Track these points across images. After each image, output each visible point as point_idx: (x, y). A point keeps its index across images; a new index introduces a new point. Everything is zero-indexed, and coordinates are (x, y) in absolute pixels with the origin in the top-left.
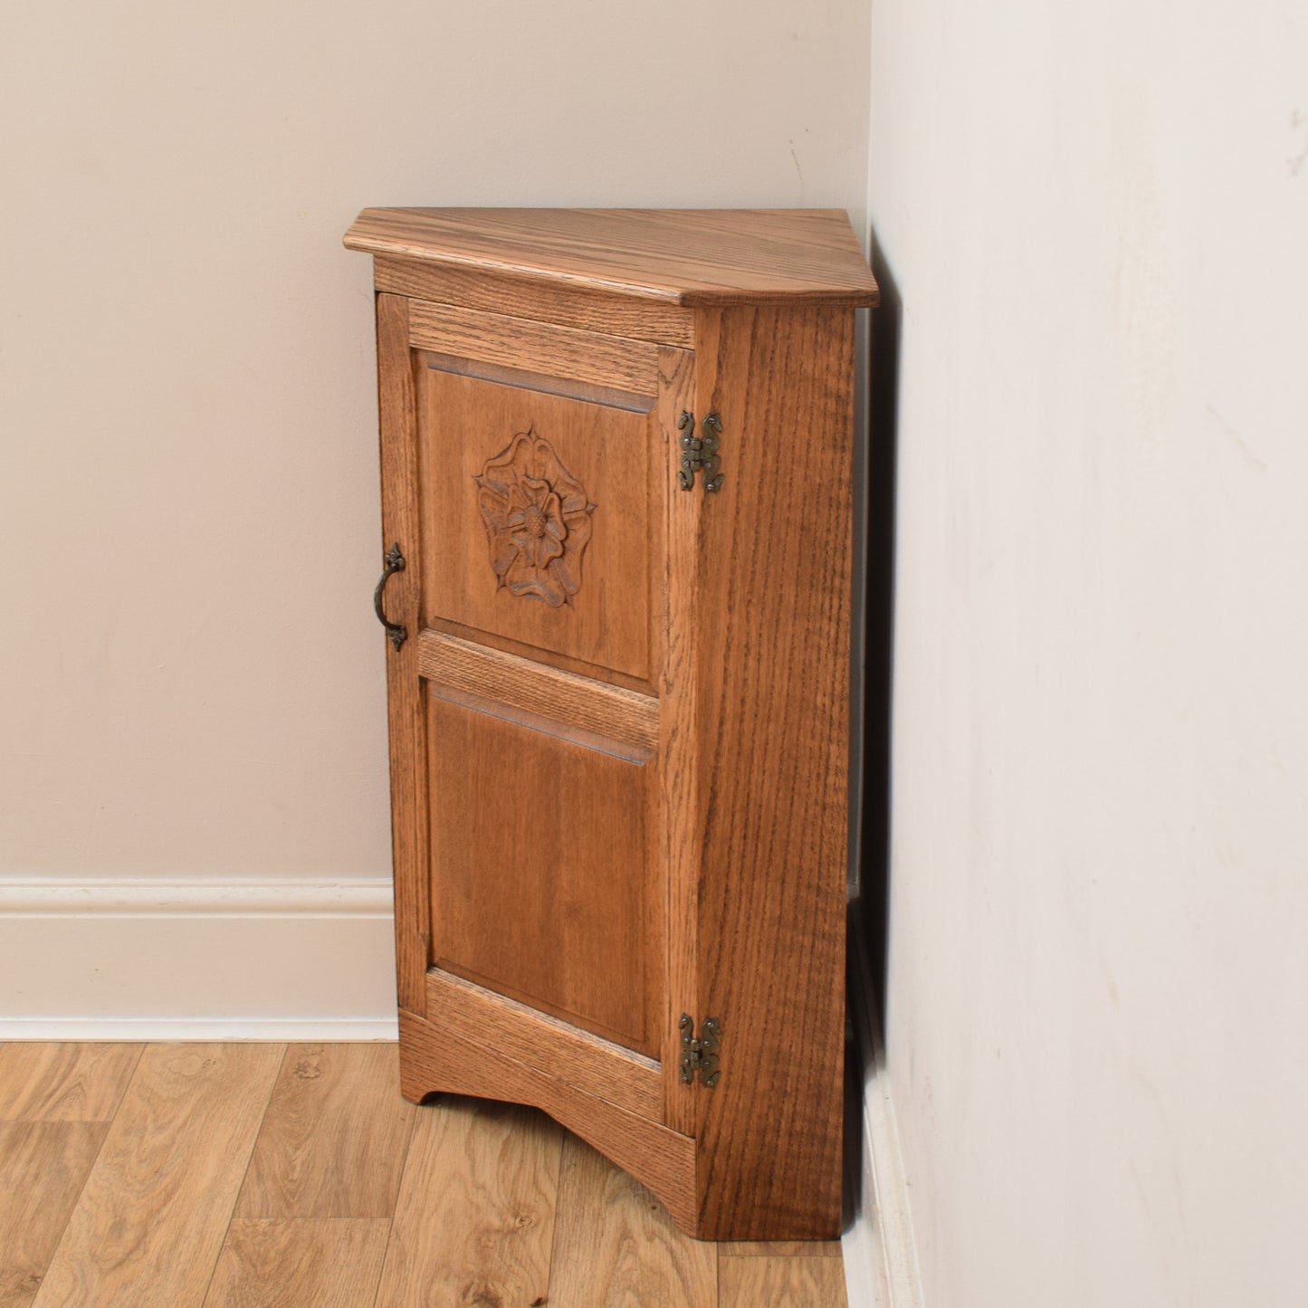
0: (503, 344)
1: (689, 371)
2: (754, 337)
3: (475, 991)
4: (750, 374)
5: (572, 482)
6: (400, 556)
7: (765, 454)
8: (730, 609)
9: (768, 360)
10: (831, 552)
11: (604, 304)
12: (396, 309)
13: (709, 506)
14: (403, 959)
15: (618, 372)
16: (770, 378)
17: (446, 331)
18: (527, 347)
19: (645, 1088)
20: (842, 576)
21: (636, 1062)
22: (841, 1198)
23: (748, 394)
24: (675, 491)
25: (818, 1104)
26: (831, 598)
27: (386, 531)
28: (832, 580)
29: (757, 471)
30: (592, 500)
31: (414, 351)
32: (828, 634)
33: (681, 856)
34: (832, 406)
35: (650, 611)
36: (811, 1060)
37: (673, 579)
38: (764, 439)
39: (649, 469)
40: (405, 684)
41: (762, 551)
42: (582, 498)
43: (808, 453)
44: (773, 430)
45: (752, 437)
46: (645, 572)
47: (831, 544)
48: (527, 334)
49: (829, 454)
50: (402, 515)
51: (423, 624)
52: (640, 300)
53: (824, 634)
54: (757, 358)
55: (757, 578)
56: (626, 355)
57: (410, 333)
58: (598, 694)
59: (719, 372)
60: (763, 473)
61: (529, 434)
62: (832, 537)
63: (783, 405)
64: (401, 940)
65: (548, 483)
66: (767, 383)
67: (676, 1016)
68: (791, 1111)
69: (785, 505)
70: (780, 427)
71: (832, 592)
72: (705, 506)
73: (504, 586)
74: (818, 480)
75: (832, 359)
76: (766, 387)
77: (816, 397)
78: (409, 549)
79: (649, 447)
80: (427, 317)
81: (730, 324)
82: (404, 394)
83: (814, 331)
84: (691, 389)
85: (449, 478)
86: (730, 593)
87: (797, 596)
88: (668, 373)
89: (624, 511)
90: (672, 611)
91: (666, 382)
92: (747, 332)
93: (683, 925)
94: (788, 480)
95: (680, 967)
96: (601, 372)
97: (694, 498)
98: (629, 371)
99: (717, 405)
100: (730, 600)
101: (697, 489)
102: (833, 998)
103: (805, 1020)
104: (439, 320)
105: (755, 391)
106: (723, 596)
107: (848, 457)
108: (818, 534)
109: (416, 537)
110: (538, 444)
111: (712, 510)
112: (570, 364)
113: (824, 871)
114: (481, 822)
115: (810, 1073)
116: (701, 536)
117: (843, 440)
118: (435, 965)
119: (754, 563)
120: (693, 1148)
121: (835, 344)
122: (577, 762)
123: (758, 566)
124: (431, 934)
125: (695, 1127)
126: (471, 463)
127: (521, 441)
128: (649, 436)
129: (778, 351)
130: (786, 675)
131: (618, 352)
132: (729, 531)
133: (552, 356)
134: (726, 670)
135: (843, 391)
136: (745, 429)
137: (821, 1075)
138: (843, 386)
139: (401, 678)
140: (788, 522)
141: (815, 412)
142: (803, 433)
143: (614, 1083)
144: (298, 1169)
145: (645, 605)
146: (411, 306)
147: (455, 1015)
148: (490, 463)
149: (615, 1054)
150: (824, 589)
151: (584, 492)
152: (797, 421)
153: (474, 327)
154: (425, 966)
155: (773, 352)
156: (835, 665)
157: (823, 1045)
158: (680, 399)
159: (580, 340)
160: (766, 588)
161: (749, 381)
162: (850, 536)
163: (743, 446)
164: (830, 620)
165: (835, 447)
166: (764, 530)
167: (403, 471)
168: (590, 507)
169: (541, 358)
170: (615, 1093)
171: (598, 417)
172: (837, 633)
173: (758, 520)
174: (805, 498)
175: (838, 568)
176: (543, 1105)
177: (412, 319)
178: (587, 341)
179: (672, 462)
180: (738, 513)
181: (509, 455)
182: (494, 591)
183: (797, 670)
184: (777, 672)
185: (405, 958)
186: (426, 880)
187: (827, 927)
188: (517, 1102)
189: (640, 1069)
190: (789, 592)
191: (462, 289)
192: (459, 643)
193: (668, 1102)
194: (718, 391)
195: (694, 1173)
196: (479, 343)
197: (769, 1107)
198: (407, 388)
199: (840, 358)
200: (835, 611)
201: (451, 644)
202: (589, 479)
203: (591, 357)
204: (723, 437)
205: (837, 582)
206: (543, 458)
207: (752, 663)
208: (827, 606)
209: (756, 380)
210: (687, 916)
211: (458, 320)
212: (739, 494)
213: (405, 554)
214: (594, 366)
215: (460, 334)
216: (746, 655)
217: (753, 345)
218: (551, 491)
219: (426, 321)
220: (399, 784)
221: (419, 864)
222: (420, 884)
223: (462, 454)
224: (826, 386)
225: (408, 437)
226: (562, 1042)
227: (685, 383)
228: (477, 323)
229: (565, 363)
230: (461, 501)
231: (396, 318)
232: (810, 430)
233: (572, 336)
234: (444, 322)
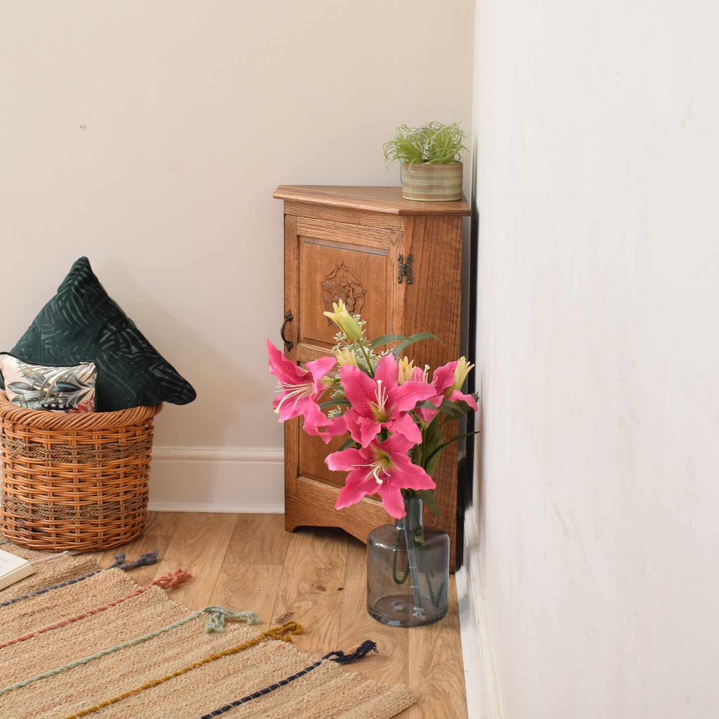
0: (333, 232)
1: (401, 239)
2: (425, 227)
3: (316, 483)
4: (424, 240)
5: (358, 283)
6: (291, 315)
7: (429, 270)
8: (416, 328)
9: (430, 236)
10: (453, 307)
11: (370, 216)
12: (292, 221)
13: (408, 289)
14: (287, 473)
15: (375, 241)
16: (431, 242)
17: (310, 228)
18: (341, 233)
19: (381, 515)
20: (457, 316)
21: (378, 505)
22: (455, 557)
23: (423, 248)
24: (396, 284)
25: (447, 519)
26: (453, 324)
27: (285, 305)
28: (453, 318)
29: (426, 277)
30: (365, 289)
31: (298, 237)
32: (452, 337)
34: (453, 252)
35: (386, 330)
36: (444, 501)
37: (395, 318)
38: (429, 265)
39: (386, 276)
41: (427, 307)
42: (361, 289)
43: (445, 270)
44: (432, 261)
45: (424, 263)
46: (384, 315)
47: (453, 304)
48: (342, 228)
49: (453, 270)
50: (292, 299)
51: (299, 341)
52: (384, 213)
53: (450, 337)
54: (426, 235)
55: (426, 316)
56: (378, 234)
57: (297, 230)
59: (412, 240)
60: (428, 277)
61: (342, 266)
62: (453, 301)
63: (436, 252)
64: (287, 466)
65: (349, 284)
66: (430, 244)
68: (437, 521)
69: (436, 289)
70: (435, 260)
71: (453, 321)
72: (407, 289)
73: (331, 324)
74: (448, 280)
75: (454, 236)
76: (430, 245)
77: (448, 249)
78: (294, 312)
79: (386, 268)
80: (304, 223)
81: (417, 222)
82: (294, 253)
83: (447, 225)
84: (402, 246)
85: (311, 284)
86: (416, 322)
87: (440, 323)
88: (394, 240)
89: (377, 293)
90: (394, 329)
91: (393, 244)
92: (423, 225)
94: (437, 280)
96: (369, 241)
97: (402, 286)
98: (380, 240)
99: (411, 252)
100: (416, 324)
101: (404, 283)
102: (453, 478)
103: (442, 486)
104: (309, 224)
105: (426, 246)
106: (413, 323)
107: (459, 272)
108: (448, 300)
109: (297, 307)
110: (345, 269)
111: (409, 291)
112: (358, 239)
113: (450, 428)
115: (444, 507)
116: (405, 300)
117: (458, 265)
118: (300, 475)
119: (425, 310)
121: (455, 230)
123: (426, 312)
124: (299, 463)
126: (319, 278)
127: (339, 268)
128: (386, 264)
129: (434, 233)
130: (436, 353)
131: (376, 234)
132: (416, 298)
133: (351, 236)
134: (414, 351)
135: (457, 248)
136: (422, 261)
137: (448, 508)
138: (457, 245)
140: (437, 295)
141: (447, 254)
142: (443, 262)
143: (369, 514)
144: (247, 550)
145: (384, 327)
146: (298, 219)
147: (308, 494)
148: (326, 278)
149: (370, 502)
150: (450, 321)
151: (361, 286)
152: (441, 258)
153: (322, 227)
154: (296, 475)
155: (432, 233)
156: (454, 349)
157: (449, 496)
158: (398, 250)
159: (362, 230)
160: (429, 320)
161: (423, 243)
162: (460, 301)
163: (421, 267)
164: (452, 332)
165: (454, 268)
166: (428, 298)
167: (293, 282)
168: (364, 292)
169: (347, 237)
170: (370, 518)
171: (368, 258)
172: (455, 337)
173: (426, 294)
174: (443, 287)
175: (455, 313)
176: (341, 526)
177: (298, 224)
178: (364, 230)
179: (395, 273)
180: (419, 292)
181: (334, 274)
182: (327, 326)
183: (440, 351)
184: (433, 352)
186: (297, 441)
187: (451, 450)
188: (331, 526)
189: (380, 507)
190: (437, 322)
191: (318, 212)
192: (313, 347)
194: (412, 247)
196: (323, 232)
197: (428, 520)
198: (295, 250)
199: (457, 235)
200: (454, 329)
201: (310, 347)
202: (364, 281)
203: (365, 236)
204: (414, 263)
205: (455, 318)
206: (347, 274)
207: (423, 348)
208: (451, 327)
209: (426, 243)
211: (316, 224)
212: (419, 285)
213: (293, 313)
214: (366, 239)
215: (316, 229)
216: (421, 345)
217: (425, 230)
218: (349, 286)
219: (304, 225)
223: (316, 275)
224: (451, 245)
225: (295, 269)
227: (400, 244)
228: (323, 225)
229: (356, 238)
230: (315, 292)
231: (292, 224)
232: (445, 261)
233: (358, 229)
234: (311, 225)
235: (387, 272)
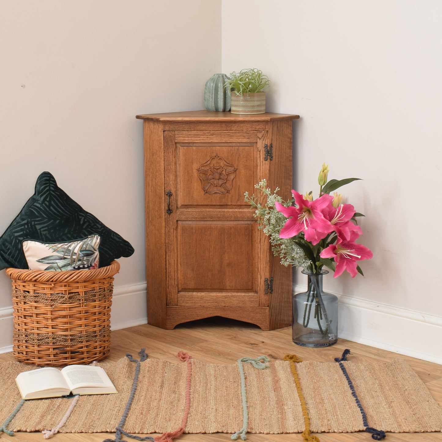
0: (208, 137)
1: (266, 135)
2: (277, 127)
3: (194, 294)
5: (230, 165)
6: (171, 193)
7: (279, 151)
8: (274, 185)
9: (279, 132)
10: (289, 171)
11: (240, 125)
12: (171, 134)
13: (271, 164)
14: (169, 293)
15: (245, 138)
16: (280, 135)
17: (188, 137)
18: (216, 137)
19: (253, 299)
23: (276, 139)
24: (262, 162)
26: (290, 181)
27: (165, 187)
28: (290, 177)
30: (236, 167)
31: (176, 143)
32: (289, 188)
33: (264, 242)
34: (289, 140)
38: (279, 148)
39: (253, 158)
40: (171, 223)
41: (279, 172)
42: (233, 168)
43: (286, 150)
44: (280, 146)
45: (277, 148)
46: (252, 181)
48: (216, 134)
50: (171, 183)
51: (177, 208)
56: (248, 135)
57: (175, 139)
58: (238, 211)
59: (272, 135)
60: (279, 155)
61: (215, 157)
63: (282, 141)
65: (221, 166)
67: (263, 279)
68: (284, 296)
69: (282, 162)
73: (207, 193)
74: (287, 156)
77: (287, 138)
78: (173, 190)
79: (254, 153)
81: (274, 125)
82: (173, 154)
83: (286, 125)
84: (267, 139)
85: (188, 171)
86: (274, 182)
88: (260, 136)
89: (246, 169)
91: (260, 139)
92: (276, 126)
93: (265, 257)
94: (283, 156)
95: (264, 268)
96: (239, 139)
97: (267, 162)
98: (248, 138)
99: (272, 142)
101: (269, 160)
104: (186, 135)
105: (278, 138)
106: (273, 182)
108: (288, 167)
109: (175, 187)
110: (218, 158)
112: (229, 139)
114: (198, 251)
116: (270, 170)
117: (291, 147)
118: (180, 292)
120: (268, 309)
121: (289, 127)
122: (231, 228)
123: (278, 175)
124: (178, 284)
125: (269, 303)
126: (195, 166)
127: (213, 159)
128: (253, 151)
129: (281, 130)
131: (245, 134)
132: (274, 168)
133: (224, 138)
136: (276, 146)
138: (291, 136)
139: (170, 222)
140: (283, 165)
141: (286, 141)
142: (285, 146)
143: (242, 302)
146: (176, 133)
147: (188, 301)
148: (202, 165)
151: (234, 166)
152: (284, 144)
153: (198, 135)
154: (177, 292)
158: (264, 142)
159: (233, 133)
163: (276, 150)
165: (290, 149)
166: (279, 167)
167: (172, 172)
168: (235, 170)
169: (220, 139)
170: (243, 304)
171: (238, 149)
173: (278, 165)
174: (285, 160)
176: (219, 315)
177: (176, 136)
178: (235, 133)
179: (261, 156)
180: (275, 164)
181: (209, 162)
182: (203, 195)
185: (170, 292)
186: (177, 271)
188: (209, 317)
189: (250, 296)
190: (283, 180)
191: (194, 127)
192: (190, 210)
193: (260, 301)
194: (272, 139)
195: (268, 315)
196: (199, 138)
197: (281, 296)
198: (173, 152)
199: (290, 130)
201: (188, 210)
202: (235, 163)
203: (236, 136)
204: (273, 148)
206: (220, 161)
209: (278, 136)
210: (266, 255)
211: (193, 134)
212: (275, 160)
214: (237, 138)
215: (193, 137)
217: (277, 128)
218: (222, 168)
219: (182, 136)
220: (168, 249)
221: (175, 267)
222: (175, 272)
223: (192, 165)
225: (174, 164)
226: (226, 297)
227: (265, 138)
229: (228, 139)
230: (192, 176)
231: (170, 136)
232: (286, 146)
233: (230, 133)
234: (187, 135)
235: (254, 156)
